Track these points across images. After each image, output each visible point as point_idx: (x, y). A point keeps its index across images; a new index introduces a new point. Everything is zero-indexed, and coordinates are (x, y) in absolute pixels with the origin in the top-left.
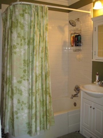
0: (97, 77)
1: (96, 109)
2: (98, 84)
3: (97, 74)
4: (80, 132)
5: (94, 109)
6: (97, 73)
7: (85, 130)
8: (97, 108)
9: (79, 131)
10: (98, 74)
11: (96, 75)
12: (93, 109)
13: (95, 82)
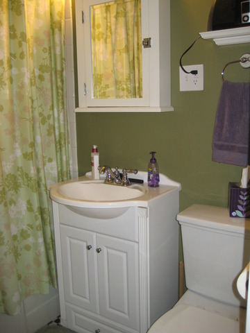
0: (96, 158)
1: (104, 250)
2: (101, 179)
3: (93, 150)
4: (61, 323)
5: (98, 251)
6: (95, 147)
7: (77, 315)
8: (107, 247)
9: (58, 321)
10: (97, 150)
11: (92, 154)
12: (96, 252)
13: (88, 174)
